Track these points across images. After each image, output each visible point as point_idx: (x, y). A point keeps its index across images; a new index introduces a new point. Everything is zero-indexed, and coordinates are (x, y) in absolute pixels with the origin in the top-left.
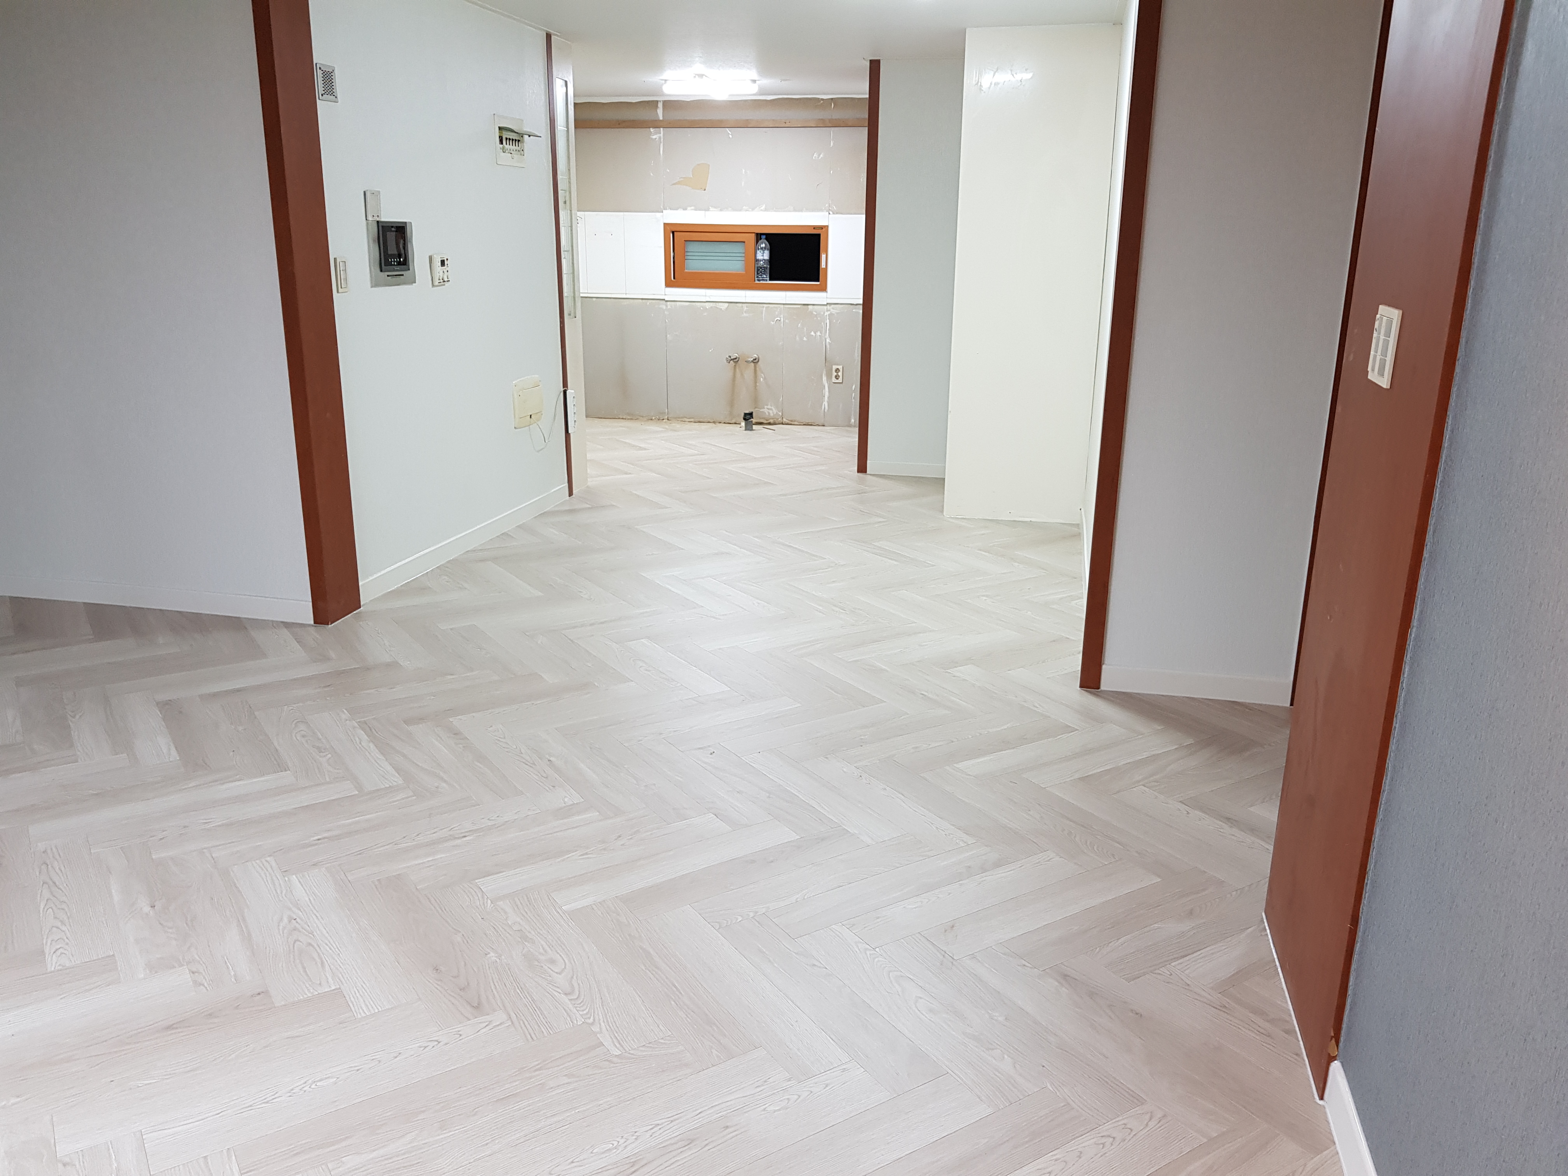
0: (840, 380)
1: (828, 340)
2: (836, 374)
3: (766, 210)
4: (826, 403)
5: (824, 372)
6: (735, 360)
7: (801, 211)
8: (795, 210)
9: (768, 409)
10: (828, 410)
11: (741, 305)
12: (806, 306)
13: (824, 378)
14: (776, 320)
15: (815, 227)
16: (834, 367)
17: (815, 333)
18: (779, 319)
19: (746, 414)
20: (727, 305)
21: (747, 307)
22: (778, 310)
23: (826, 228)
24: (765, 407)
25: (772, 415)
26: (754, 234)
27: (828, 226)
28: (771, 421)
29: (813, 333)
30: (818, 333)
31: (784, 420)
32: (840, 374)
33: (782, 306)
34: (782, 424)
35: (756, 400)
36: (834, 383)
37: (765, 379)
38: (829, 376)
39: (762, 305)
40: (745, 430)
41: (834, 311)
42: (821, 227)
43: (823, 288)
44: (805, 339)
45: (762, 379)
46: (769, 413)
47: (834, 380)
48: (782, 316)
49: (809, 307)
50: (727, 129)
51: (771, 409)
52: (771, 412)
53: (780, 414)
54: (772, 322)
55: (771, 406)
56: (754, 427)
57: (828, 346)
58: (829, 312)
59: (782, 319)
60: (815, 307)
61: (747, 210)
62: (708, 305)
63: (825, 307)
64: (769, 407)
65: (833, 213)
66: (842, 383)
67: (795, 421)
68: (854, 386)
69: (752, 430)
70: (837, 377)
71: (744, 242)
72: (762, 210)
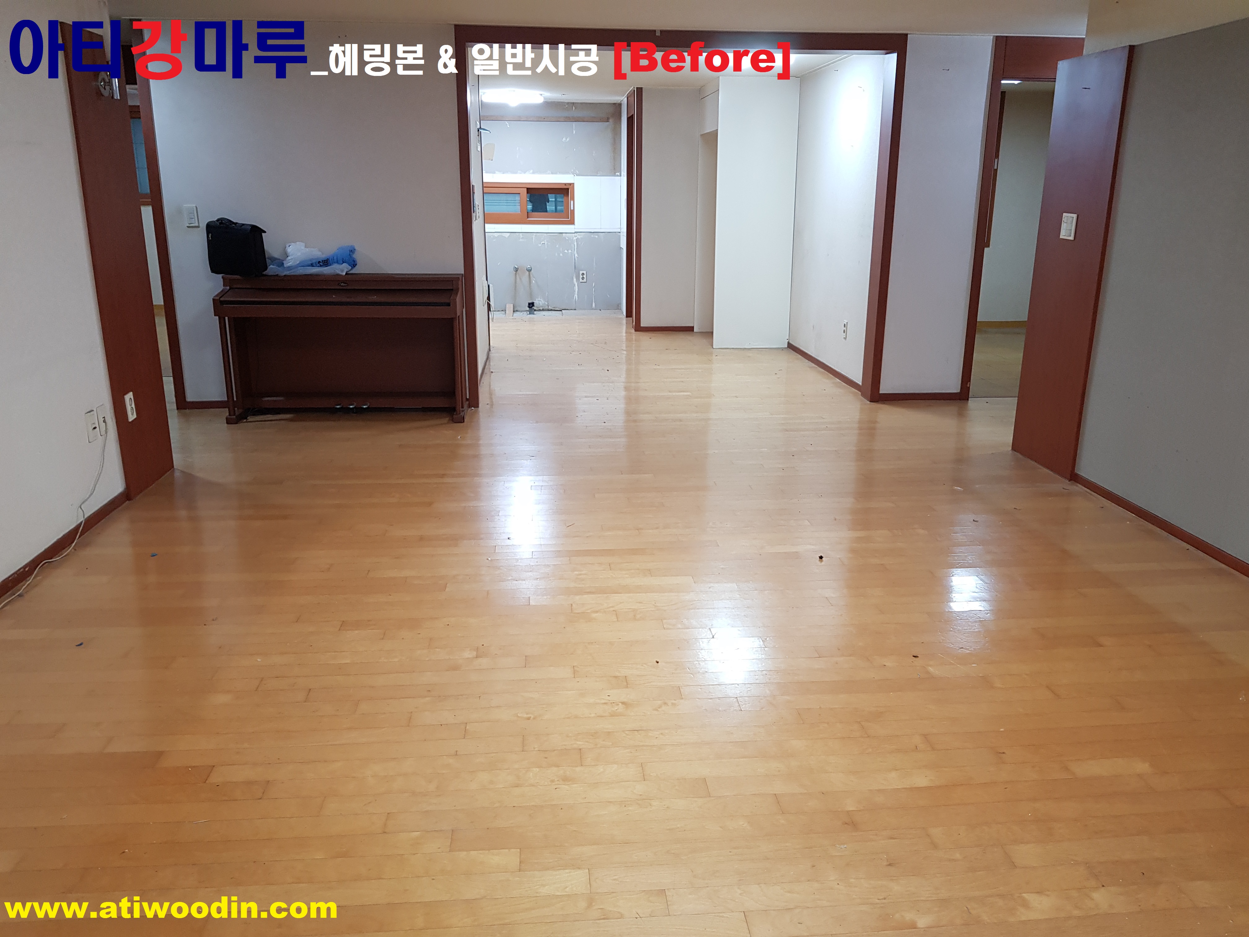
0: (585, 280)
1: (576, 255)
2: (582, 277)
3: (533, 173)
4: (576, 295)
5: (575, 276)
6: (516, 270)
7: (556, 173)
8: (552, 173)
9: (538, 300)
10: (578, 300)
11: (518, 234)
12: (561, 234)
13: (575, 280)
14: (542, 243)
15: (565, 184)
16: (581, 272)
17: (568, 251)
18: (544, 242)
19: (529, 304)
20: (509, 234)
21: (522, 235)
22: (543, 237)
23: (572, 185)
24: (537, 299)
25: (541, 304)
26: (526, 189)
27: (574, 183)
28: (541, 308)
29: (566, 251)
30: (570, 251)
31: (549, 307)
32: (585, 276)
33: (546, 234)
34: (548, 310)
35: (531, 295)
36: (581, 282)
37: (536, 281)
38: (578, 279)
39: (532, 234)
40: (530, 314)
41: (579, 237)
42: (570, 184)
43: (572, 222)
44: (561, 255)
45: (534, 281)
46: (539, 303)
47: (581, 280)
48: (546, 240)
49: (564, 234)
50: (506, 122)
52: (540, 302)
53: (547, 304)
54: (539, 245)
55: (541, 299)
56: (535, 312)
57: (576, 259)
58: (576, 238)
59: (546, 242)
60: (567, 234)
61: (521, 173)
62: (496, 235)
63: (574, 234)
64: (539, 299)
65: (577, 175)
66: (586, 282)
67: (556, 308)
68: (594, 284)
69: (534, 314)
70: (583, 278)
71: (520, 194)
72: (530, 173)
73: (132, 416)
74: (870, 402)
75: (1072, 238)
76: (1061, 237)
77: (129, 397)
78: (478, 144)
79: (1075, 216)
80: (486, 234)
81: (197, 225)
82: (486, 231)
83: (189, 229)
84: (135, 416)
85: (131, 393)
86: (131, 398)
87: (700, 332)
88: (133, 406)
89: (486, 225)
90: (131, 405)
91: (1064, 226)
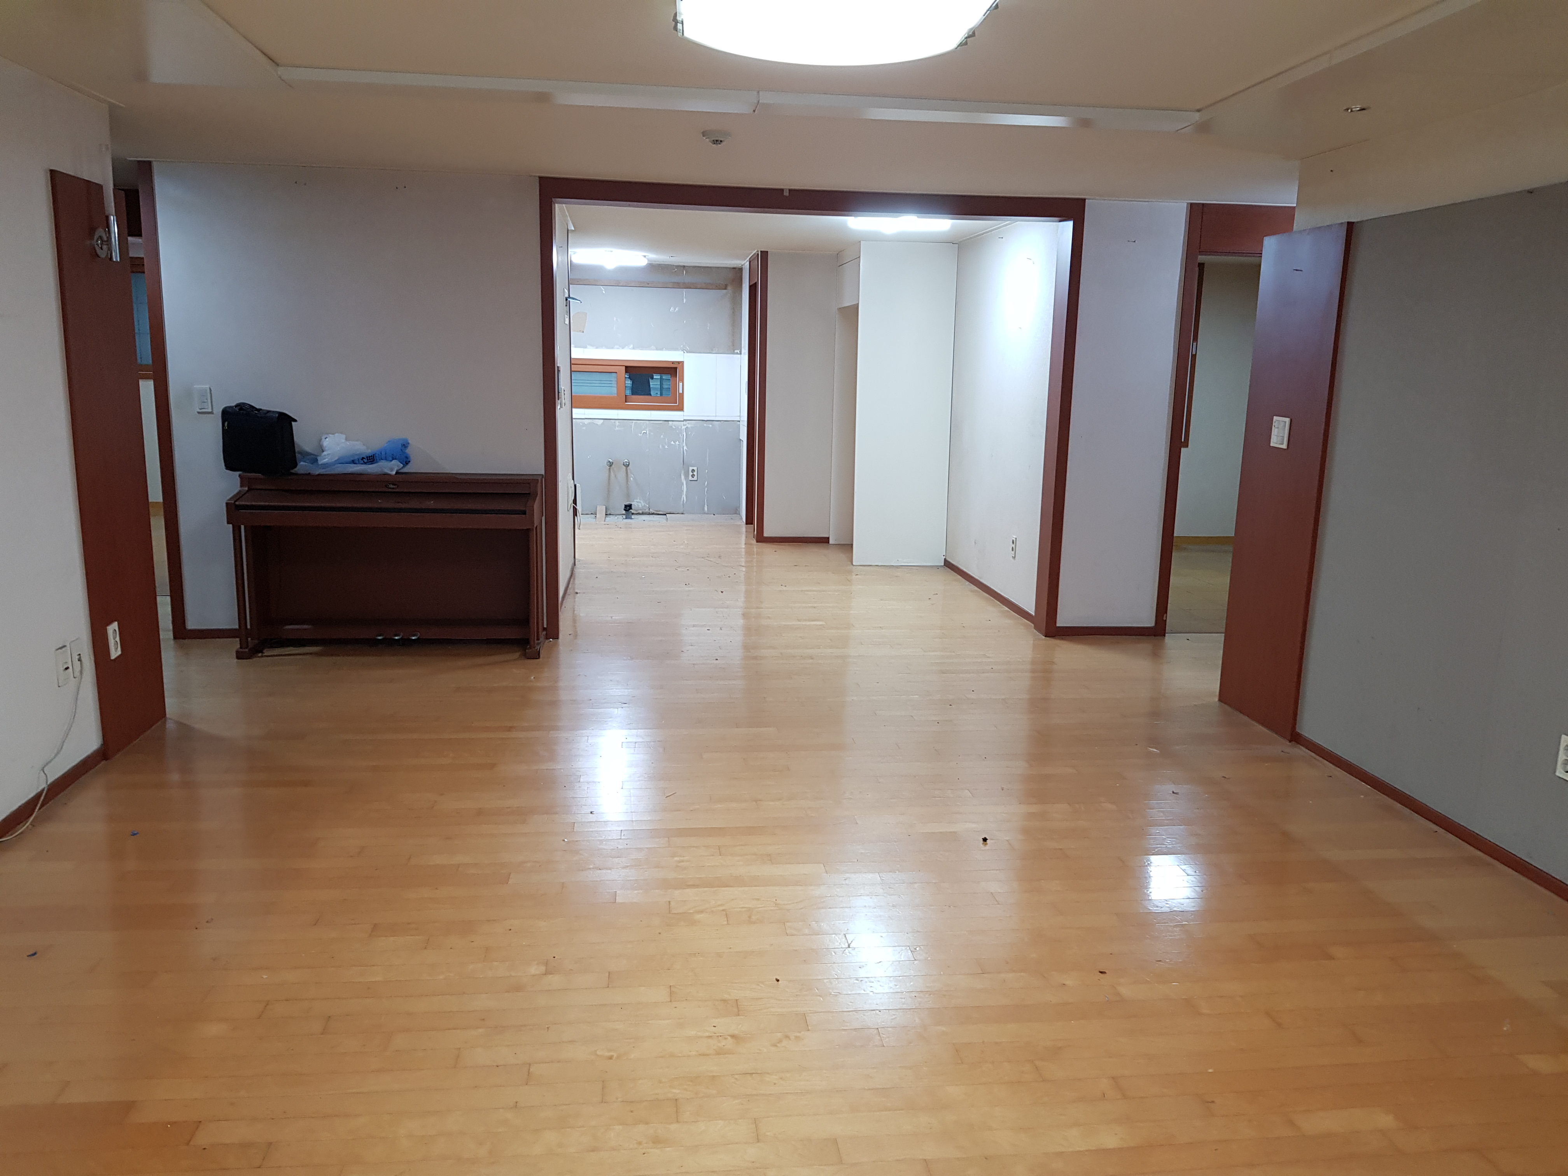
0: (695, 478)
1: (685, 448)
2: (692, 474)
3: (634, 348)
4: (684, 496)
5: (683, 472)
6: (611, 464)
7: (662, 349)
8: (657, 349)
9: (637, 502)
10: (686, 502)
11: (614, 421)
12: (667, 422)
13: (683, 477)
14: (643, 432)
15: (673, 363)
16: (691, 468)
17: (675, 442)
18: (645, 432)
19: (626, 506)
20: (602, 421)
21: (619, 423)
22: (645, 425)
23: (681, 363)
24: (635, 500)
25: (640, 506)
26: (624, 367)
27: (683, 362)
28: (641, 512)
29: (672, 443)
30: (677, 443)
31: (651, 510)
32: (695, 473)
33: (648, 422)
34: (649, 514)
35: (628, 495)
36: (691, 480)
37: (634, 479)
38: (687, 476)
39: (631, 421)
40: (626, 518)
41: (689, 426)
42: (679, 363)
43: (680, 408)
44: (666, 447)
45: (632, 479)
46: (638, 505)
47: (690, 478)
48: (648, 429)
49: (669, 422)
50: (601, 287)
51: (640, 502)
52: (640, 504)
53: (648, 506)
54: (640, 435)
55: (640, 500)
56: (633, 517)
57: (685, 452)
58: (685, 427)
59: (648, 432)
60: (674, 422)
61: (618, 348)
62: (586, 422)
63: (682, 423)
64: (638, 500)
65: (687, 352)
66: (697, 480)
67: (660, 511)
68: (706, 483)
69: (631, 518)
70: (693, 476)
71: (616, 373)
72: (630, 349)
73: (115, 652)
74: (1045, 636)
75: (1284, 446)
76: (1272, 445)
77: (113, 629)
78: (566, 316)
79: (1287, 420)
80: (574, 420)
81: (210, 410)
82: (573, 417)
83: (200, 415)
84: (119, 652)
85: (116, 624)
86: (115, 630)
87: (839, 544)
88: (118, 639)
89: (573, 409)
90: (114, 638)
91: (1275, 431)
